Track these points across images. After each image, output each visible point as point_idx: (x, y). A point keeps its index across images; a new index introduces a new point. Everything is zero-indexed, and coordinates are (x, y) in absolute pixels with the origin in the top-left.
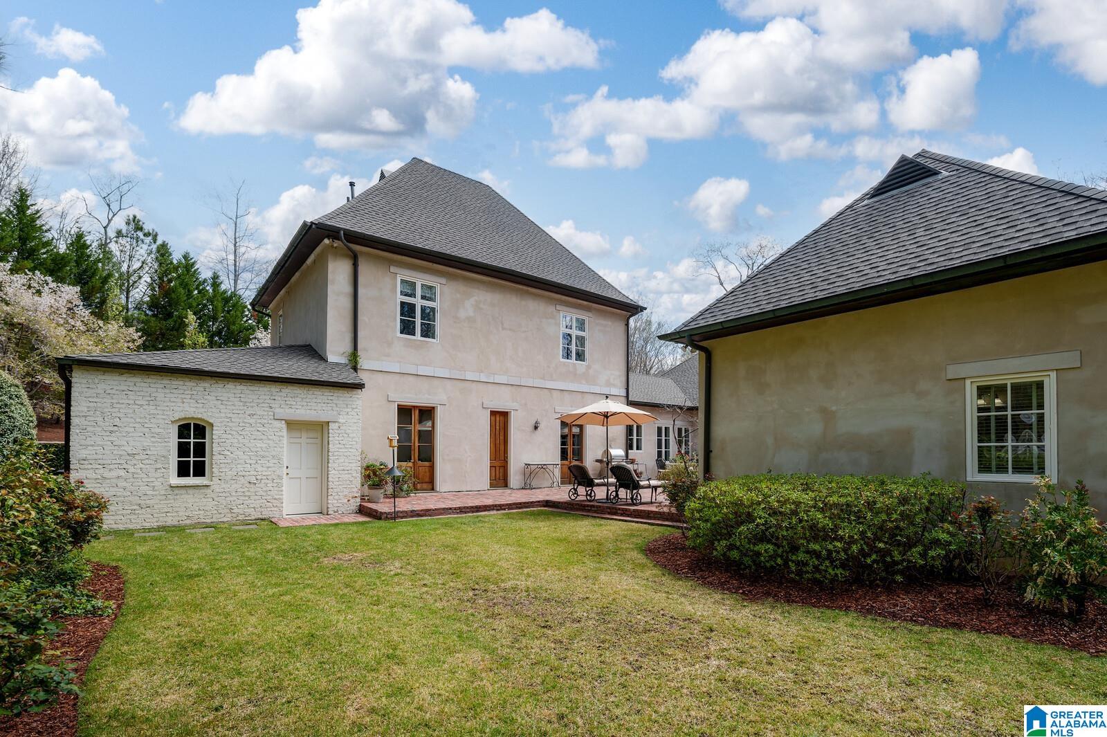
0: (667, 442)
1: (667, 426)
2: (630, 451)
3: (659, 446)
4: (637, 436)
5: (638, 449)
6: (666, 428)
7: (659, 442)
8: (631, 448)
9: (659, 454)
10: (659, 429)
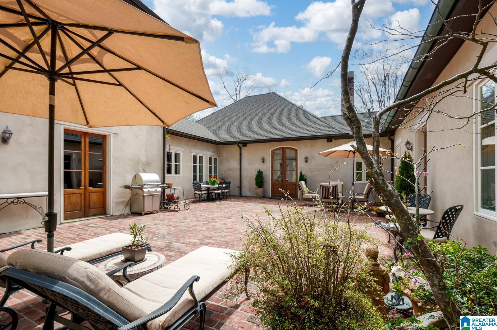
0: (201, 168)
1: (201, 155)
2: (167, 176)
3: (195, 171)
4: (175, 162)
5: (176, 173)
6: (200, 156)
7: (195, 168)
8: (169, 172)
9: (195, 177)
10: (195, 158)
